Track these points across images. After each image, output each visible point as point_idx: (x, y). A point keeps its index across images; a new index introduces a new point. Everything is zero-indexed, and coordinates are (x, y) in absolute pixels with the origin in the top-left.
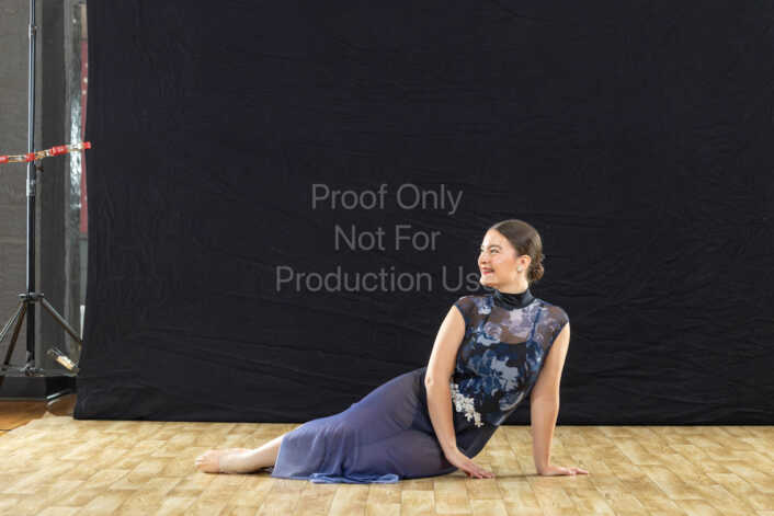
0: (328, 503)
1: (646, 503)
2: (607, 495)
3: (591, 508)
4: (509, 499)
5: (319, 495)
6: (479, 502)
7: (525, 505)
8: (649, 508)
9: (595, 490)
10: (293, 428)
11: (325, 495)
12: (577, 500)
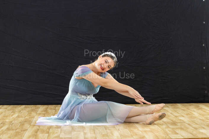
0: (24, 134)
1: (132, 132)
2: (118, 129)
3: (113, 134)
4: (85, 131)
5: (22, 131)
6: (75, 132)
7: (91, 133)
8: (132, 134)
9: (115, 127)
10: (20, 107)
11: (24, 131)
12: (108, 131)
